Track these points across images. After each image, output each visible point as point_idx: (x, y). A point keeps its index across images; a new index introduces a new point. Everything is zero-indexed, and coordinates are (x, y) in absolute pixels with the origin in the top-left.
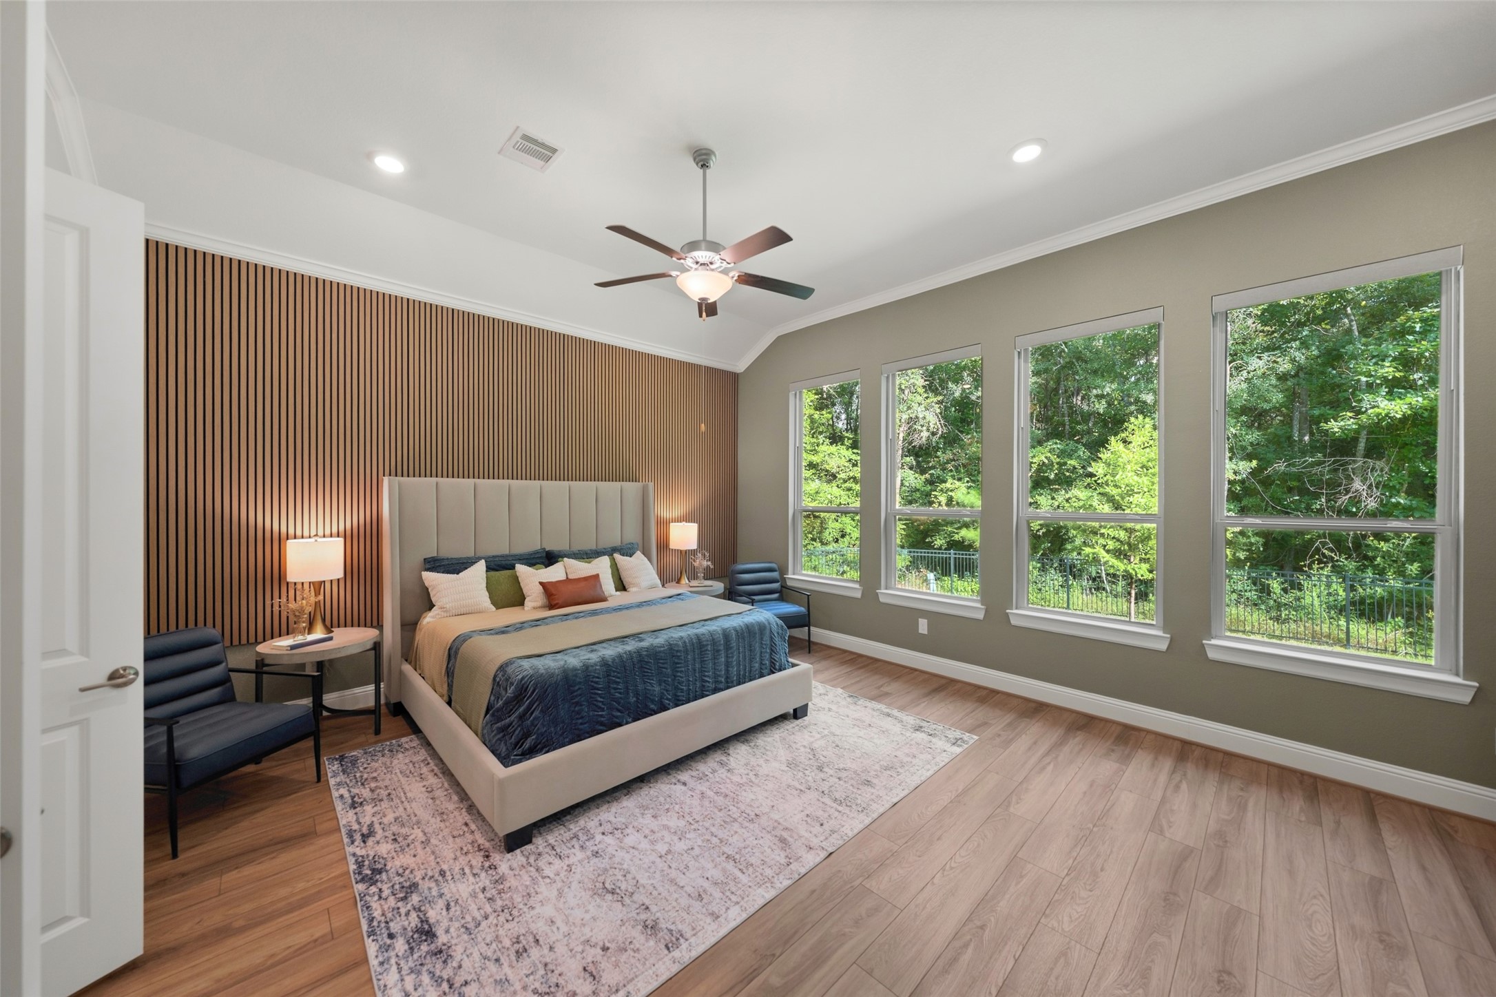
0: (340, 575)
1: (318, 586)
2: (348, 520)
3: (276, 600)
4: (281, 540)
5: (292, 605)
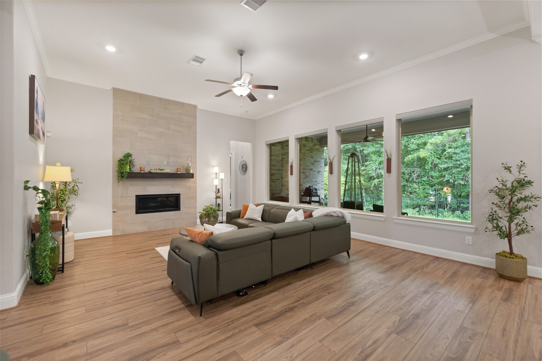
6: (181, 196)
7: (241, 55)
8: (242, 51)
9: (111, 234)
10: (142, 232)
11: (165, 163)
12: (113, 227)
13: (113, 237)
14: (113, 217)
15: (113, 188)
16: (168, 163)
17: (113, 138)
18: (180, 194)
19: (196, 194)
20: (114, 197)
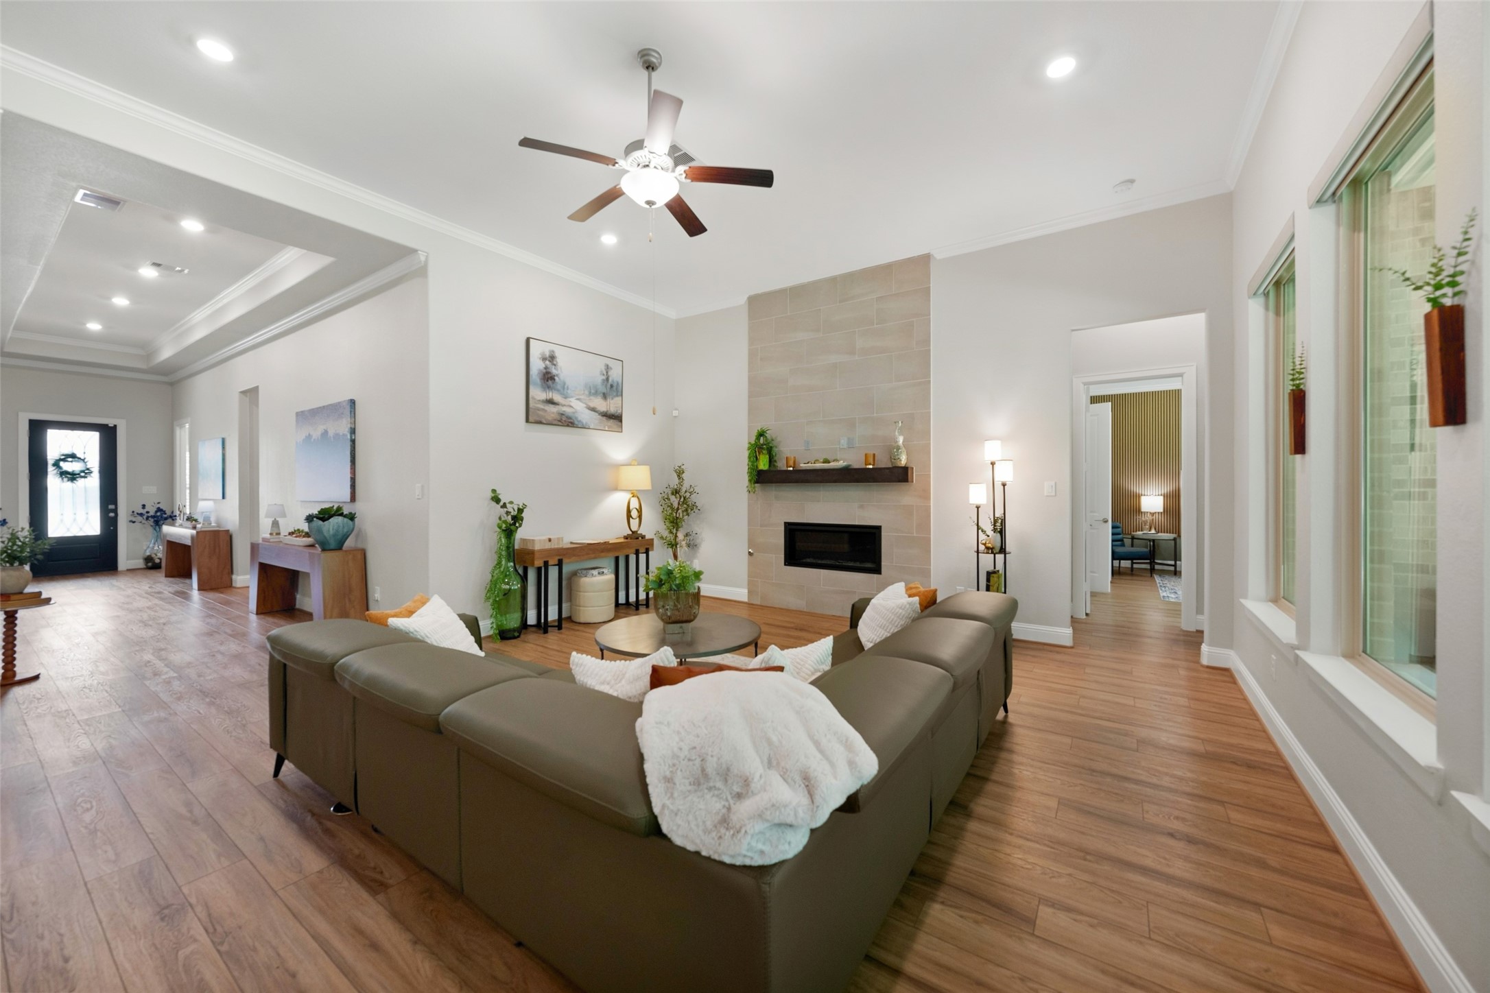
0: (1162, 511)
1: (1153, 514)
2: (1166, 488)
3: (1138, 517)
4: (1139, 496)
5: (1143, 519)
6: (883, 534)
7: (650, 67)
8: (645, 52)
9: (745, 599)
10: (795, 609)
11: (844, 442)
12: (748, 585)
13: (750, 605)
14: (750, 564)
15: (749, 505)
16: (850, 441)
17: (749, 401)
18: (880, 527)
19: (929, 533)
20: (751, 522)
